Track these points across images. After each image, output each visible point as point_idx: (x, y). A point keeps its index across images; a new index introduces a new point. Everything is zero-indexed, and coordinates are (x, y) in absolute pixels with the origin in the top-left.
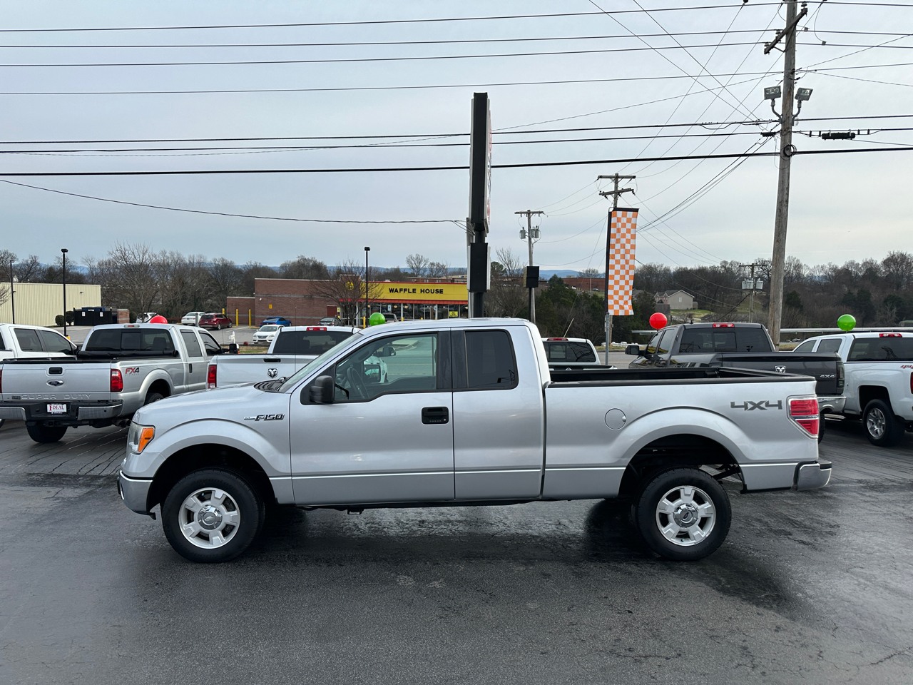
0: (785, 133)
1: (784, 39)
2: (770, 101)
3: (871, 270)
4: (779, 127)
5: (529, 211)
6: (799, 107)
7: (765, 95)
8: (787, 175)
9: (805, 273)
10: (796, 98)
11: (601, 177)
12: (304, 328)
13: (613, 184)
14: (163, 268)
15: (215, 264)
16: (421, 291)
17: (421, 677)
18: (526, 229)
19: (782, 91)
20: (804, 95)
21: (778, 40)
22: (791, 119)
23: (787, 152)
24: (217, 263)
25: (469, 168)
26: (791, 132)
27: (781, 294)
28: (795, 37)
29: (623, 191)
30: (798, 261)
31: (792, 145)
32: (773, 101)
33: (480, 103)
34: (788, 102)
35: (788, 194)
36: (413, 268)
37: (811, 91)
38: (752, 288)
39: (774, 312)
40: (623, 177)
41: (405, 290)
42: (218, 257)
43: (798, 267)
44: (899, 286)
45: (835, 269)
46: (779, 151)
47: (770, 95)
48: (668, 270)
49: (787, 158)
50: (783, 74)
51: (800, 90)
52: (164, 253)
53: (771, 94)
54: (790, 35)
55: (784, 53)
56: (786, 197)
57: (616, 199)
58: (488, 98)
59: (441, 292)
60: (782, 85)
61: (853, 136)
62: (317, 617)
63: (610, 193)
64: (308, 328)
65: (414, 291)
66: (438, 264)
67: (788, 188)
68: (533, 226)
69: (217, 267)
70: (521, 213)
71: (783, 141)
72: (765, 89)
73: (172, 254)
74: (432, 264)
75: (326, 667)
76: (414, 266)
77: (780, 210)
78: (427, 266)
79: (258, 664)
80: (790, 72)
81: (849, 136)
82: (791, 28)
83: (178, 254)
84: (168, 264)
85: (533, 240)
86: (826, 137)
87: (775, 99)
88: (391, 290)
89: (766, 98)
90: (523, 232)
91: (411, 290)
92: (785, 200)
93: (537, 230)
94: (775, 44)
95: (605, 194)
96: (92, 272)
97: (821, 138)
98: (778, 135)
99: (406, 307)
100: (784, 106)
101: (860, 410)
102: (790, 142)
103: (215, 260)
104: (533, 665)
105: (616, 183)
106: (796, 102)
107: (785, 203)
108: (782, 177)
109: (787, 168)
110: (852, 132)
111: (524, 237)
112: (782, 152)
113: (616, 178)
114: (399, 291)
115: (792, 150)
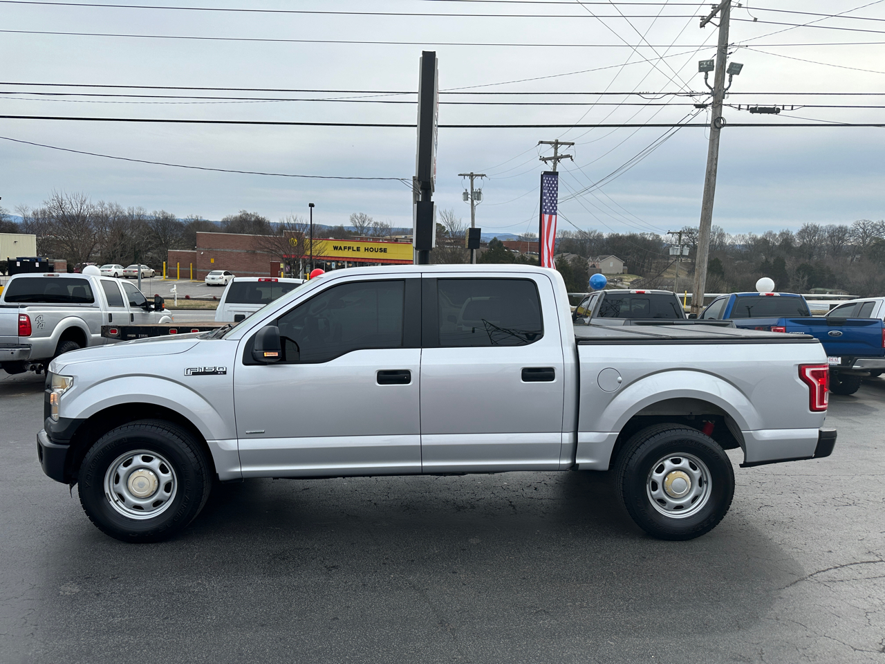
0: (716, 105)
1: (719, 14)
2: (703, 73)
3: (787, 240)
4: (711, 100)
5: (472, 173)
6: (730, 81)
7: (700, 68)
8: (716, 146)
9: (728, 241)
10: (728, 72)
11: (541, 142)
13: (553, 150)
14: (101, 220)
15: (156, 217)
16: (365, 249)
17: (370, 606)
18: (469, 192)
19: (715, 64)
20: (736, 69)
21: (713, 15)
22: (722, 92)
23: (717, 124)
24: (157, 215)
25: (416, 126)
26: (721, 105)
27: (706, 259)
28: (729, 12)
29: (562, 157)
30: (721, 230)
31: (722, 118)
32: (707, 74)
33: (429, 61)
34: (721, 75)
35: (716, 165)
36: (356, 227)
37: (742, 65)
38: (679, 254)
39: (699, 276)
40: (562, 144)
41: (349, 248)
42: (159, 210)
43: (721, 235)
44: (811, 256)
45: (754, 239)
46: (709, 122)
47: (703, 68)
48: (601, 236)
49: (717, 130)
50: (717, 48)
51: (732, 64)
52: (102, 204)
53: (705, 67)
54: (724, 11)
55: (719, 28)
56: (714, 167)
57: (555, 164)
58: (437, 57)
59: (385, 250)
60: (715, 59)
61: (778, 111)
62: (268, 554)
63: (550, 159)
65: (358, 249)
66: (382, 224)
67: (717, 159)
68: (476, 188)
69: (157, 220)
70: (464, 175)
71: (714, 113)
72: (700, 62)
73: (111, 206)
74: (376, 223)
75: (279, 599)
76: (358, 224)
77: (709, 180)
78: (371, 225)
79: (212, 598)
80: (723, 47)
81: (774, 111)
82: (726, 3)
83: (117, 206)
84: (106, 215)
85: (475, 202)
86: (753, 110)
87: (709, 72)
88: (335, 248)
89: (701, 70)
90: (466, 194)
91: (355, 249)
92: (713, 170)
93: (480, 193)
94: (710, 18)
95: (545, 160)
96: (26, 222)
97: (749, 111)
98: (710, 108)
100: (716, 80)
102: (721, 114)
103: (155, 213)
104: (475, 595)
105: (556, 149)
106: (727, 75)
107: (713, 173)
108: (712, 148)
109: (717, 139)
110: (777, 107)
111: (466, 199)
112: (713, 124)
113: (556, 144)
114: (343, 249)
115: (722, 123)
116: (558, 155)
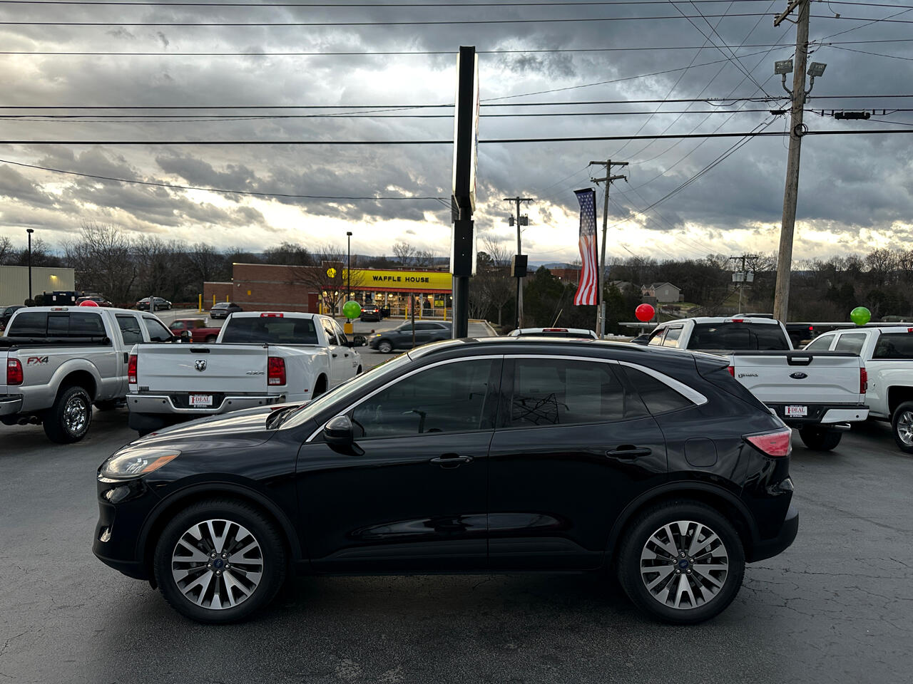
0: (796, 111)
1: (797, 10)
2: (781, 75)
3: (854, 265)
4: (790, 105)
5: (518, 197)
6: (812, 84)
7: (776, 69)
8: (797, 156)
10: (808, 74)
11: (593, 163)
12: (257, 314)
13: (606, 170)
15: (196, 248)
16: (406, 279)
18: (515, 216)
19: (794, 65)
20: (818, 70)
21: (790, 11)
22: (802, 96)
23: (798, 132)
26: (802, 110)
27: (788, 284)
28: (809, 8)
29: (615, 178)
31: (803, 125)
32: (784, 75)
35: (797, 178)
36: (399, 257)
37: (825, 65)
38: (742, 281)
40: (615, 164)
41: (390, 278)
44: (881, 282)
45: (819, 265)
46: (789, 131)
47: (780, 69)
48: (655, 263)
49: (798, 138)
50: (795, 47)
51: (814, 65)
52: (142, 239)
53: (782, 69)
54: (803, 6)
55: (797, 25)
56: (795, 180)
57: (608, 186)
58: (475, 54)
59: (427, 280)
60: (794, 58)
61: (867, 117)
63: (602, 180)
64: (262, 314)
65: (399, 279)
66: (425, 254)
67: (798, 171)
68: (522, 213)
69: (197, 252)
70: (510, 200)
71: (794, 119)
72: (776, 63)
73: (151, 240)
74: (419, 253)
76: (401, 255)
77: (789, 194)
78: (414, 255)
80: (803, 47)
81: (864, 116)
83: (157, 239)
84: (147, 248)
85: (522, 227)
86: (839, 116)
87: (786, 74)
88: (375, 278)
89: (777, 72)
90: (512, 219)
91: (396, 279)
92: (794, 184)
93: (527, 218)
94: (786, 16)
95: (596, 181)
96: (68, 256)
97: (834, 117)
99: (391, 296)
100: (796, 82)
101: (889, 413)
102: (802, 120)
103: (197, 245)
105: (609, 169)
106: (808, 77)
107: (794, 187)
108: (793, 159)
109: (798, 149)
110: (866, 112)
111: (512, 224)
112: (793, 131)
113: (609, 164)
114: (383, 278)
115: (804, 130)
116: (611, 176)
